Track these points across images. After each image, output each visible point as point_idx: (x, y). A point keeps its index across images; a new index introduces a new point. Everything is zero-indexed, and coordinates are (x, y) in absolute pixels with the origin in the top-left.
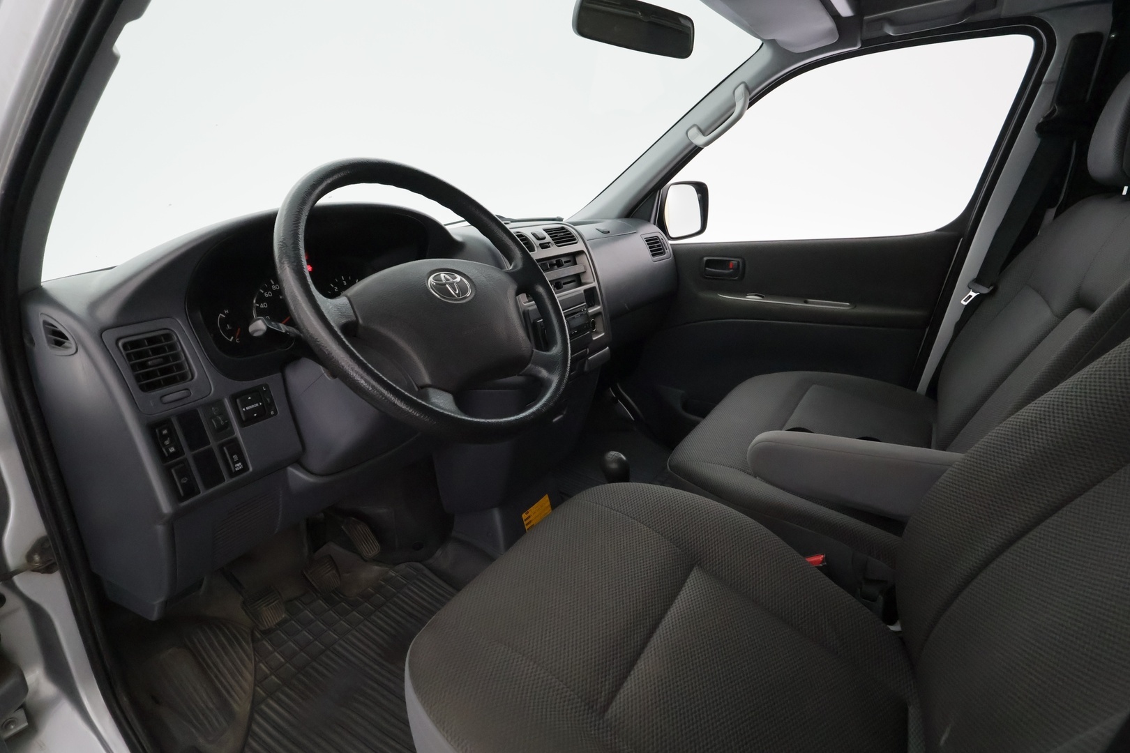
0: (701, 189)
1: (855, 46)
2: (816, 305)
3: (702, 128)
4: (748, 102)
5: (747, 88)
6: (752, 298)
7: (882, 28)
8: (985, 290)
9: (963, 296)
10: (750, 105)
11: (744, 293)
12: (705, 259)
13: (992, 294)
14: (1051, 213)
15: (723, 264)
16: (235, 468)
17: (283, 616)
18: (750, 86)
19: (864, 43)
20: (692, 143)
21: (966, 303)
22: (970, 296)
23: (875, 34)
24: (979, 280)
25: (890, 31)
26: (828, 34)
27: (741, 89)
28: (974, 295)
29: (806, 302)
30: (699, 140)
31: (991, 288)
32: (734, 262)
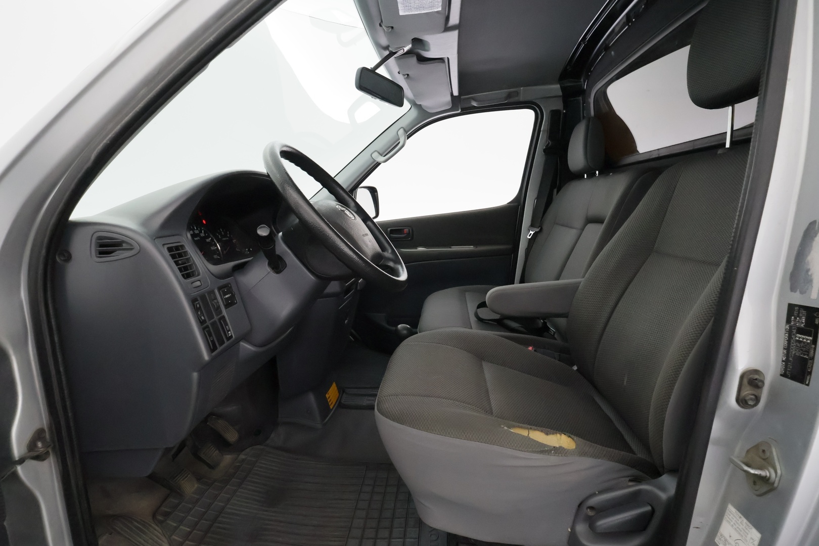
0: (373, 191)
1: (458, 110)
2: (455, 248)
3: (381, 153)
4: (406, 137)
5: (405, 130)
6: (420, 249)
7: (470, 102)
8: (537, 230)
9: (527, 234)
10: (408, 138)
11: (416, 247)
12: (389, 229)
13: (541, 231)
14: (555, 191)
15: (399, 231)
16: (228, 334)
17: (196, 486)
18: (407, 129)
19: (462, 110)
20: (375, 161)
21: (530, 237)
22: (531, 234)
23: (467, 106)
24: (532, 225)
25: (475, 104)
26: (447, 104)
27: (401, 132)
28: (532, 233)
29: (450, 248)
30: (380, 159)
31: (540, 228)
32: (406, 230)
